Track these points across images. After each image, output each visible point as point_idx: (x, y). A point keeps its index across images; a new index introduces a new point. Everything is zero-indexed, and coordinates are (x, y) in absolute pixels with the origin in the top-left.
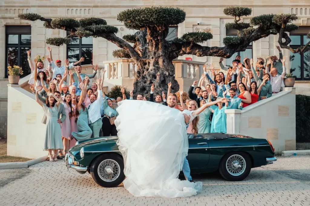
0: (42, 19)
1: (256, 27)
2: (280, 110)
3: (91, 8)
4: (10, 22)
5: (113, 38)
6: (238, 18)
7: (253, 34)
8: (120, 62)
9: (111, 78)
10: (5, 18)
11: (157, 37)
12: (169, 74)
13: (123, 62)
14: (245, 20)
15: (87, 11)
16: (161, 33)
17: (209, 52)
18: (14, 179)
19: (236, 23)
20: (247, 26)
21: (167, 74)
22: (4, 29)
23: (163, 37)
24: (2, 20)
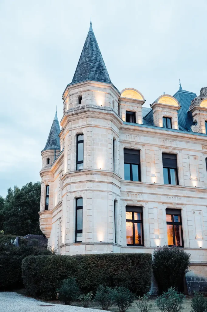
10: (127, 200)
24: (125, 202)
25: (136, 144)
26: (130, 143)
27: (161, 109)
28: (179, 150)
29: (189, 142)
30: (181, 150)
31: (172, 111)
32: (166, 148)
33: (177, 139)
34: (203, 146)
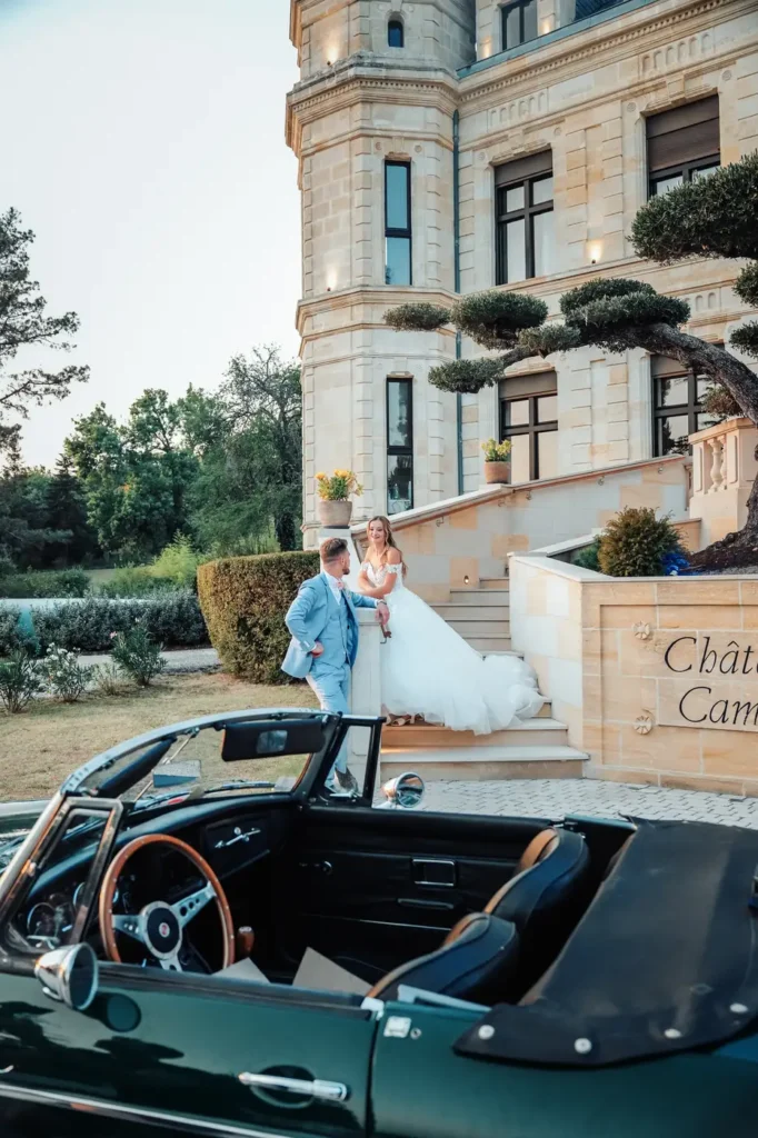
3: (716, 291)
5: (664, 337)
8: (733, 430)
9: (711, 491)
13: (739, 427)
15: (705, 300)
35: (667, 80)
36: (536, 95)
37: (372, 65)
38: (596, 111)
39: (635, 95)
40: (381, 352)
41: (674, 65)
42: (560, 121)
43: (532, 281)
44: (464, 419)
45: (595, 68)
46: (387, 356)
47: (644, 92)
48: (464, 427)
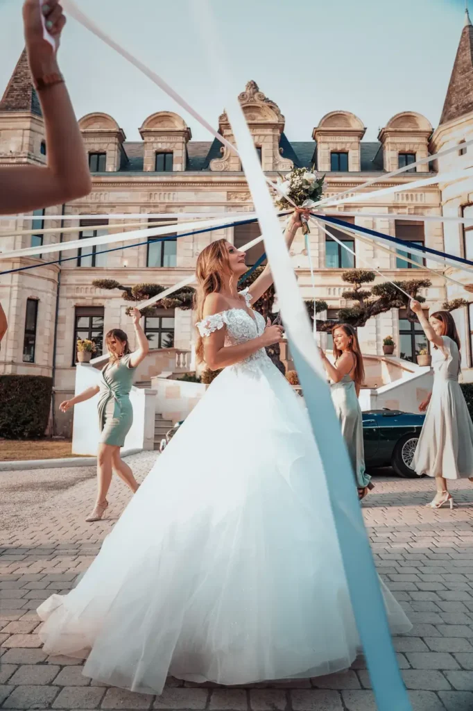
0: (121, 288)
1: (377, 298)
2: (418, 393)
4: (81, 302)
6: (358, 285)
7: (374, 306)
10: (75, 298)
11: (261, 307)
12: (275, 352)
14: (366, 287)
16: (266, 302)
17: (323, 327)
18: (83, 480)
19: (356, 290)
20: (367, 295)
21: (273, 352)
22: (73, 310)
23: (267, 307)
24: (72, 300)
25: (98, 207)
26: (88, 207)
27: (152, 139)
28: (179, 206)
29: (200, 190)
30: (183, 206)
31: (173, 139)
32: (154, 206)
33: (177, 188)
34: (230, 193)
35: (160, 205)
36: (104, 193)
37: (34, 160)
38: (130, 208)
39: (145, 206)
40: (26, 286)
41: (162, 200)
42: (114, 207)
43: (93, 268)
44: (59, 321)
45: (130, 191)
46: (29, 288)
47: (150, 206)
48: (58, 325)
